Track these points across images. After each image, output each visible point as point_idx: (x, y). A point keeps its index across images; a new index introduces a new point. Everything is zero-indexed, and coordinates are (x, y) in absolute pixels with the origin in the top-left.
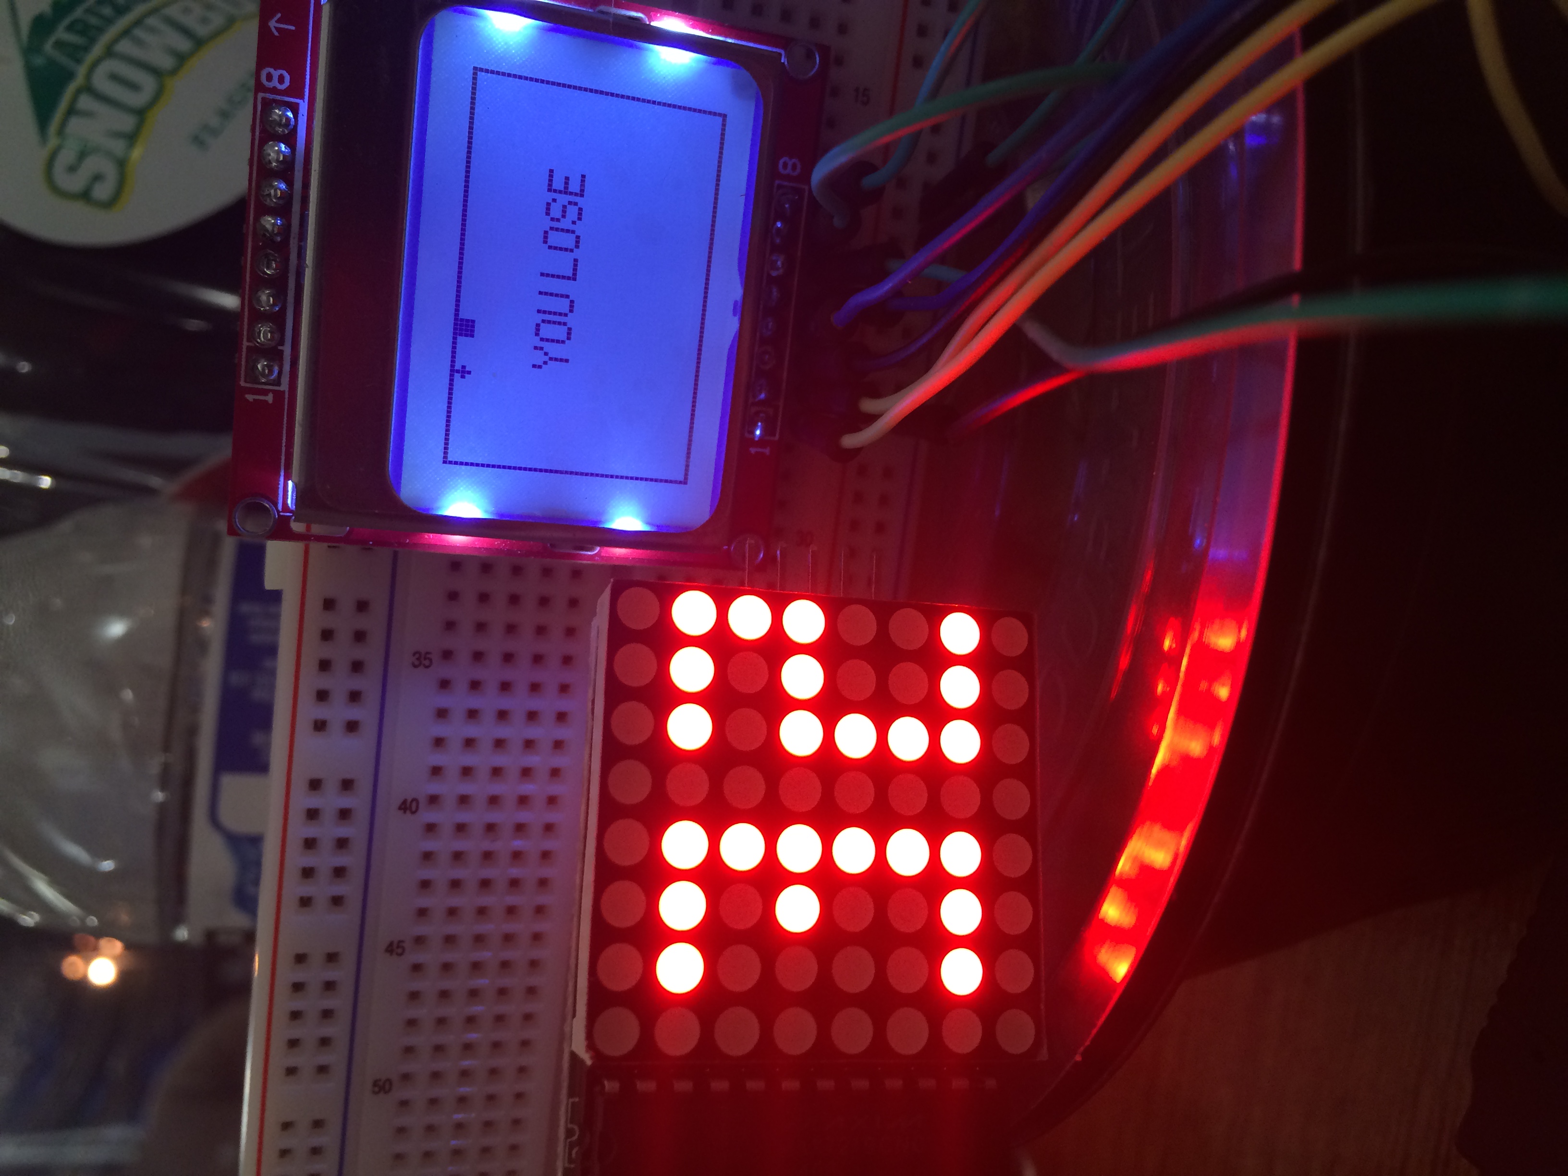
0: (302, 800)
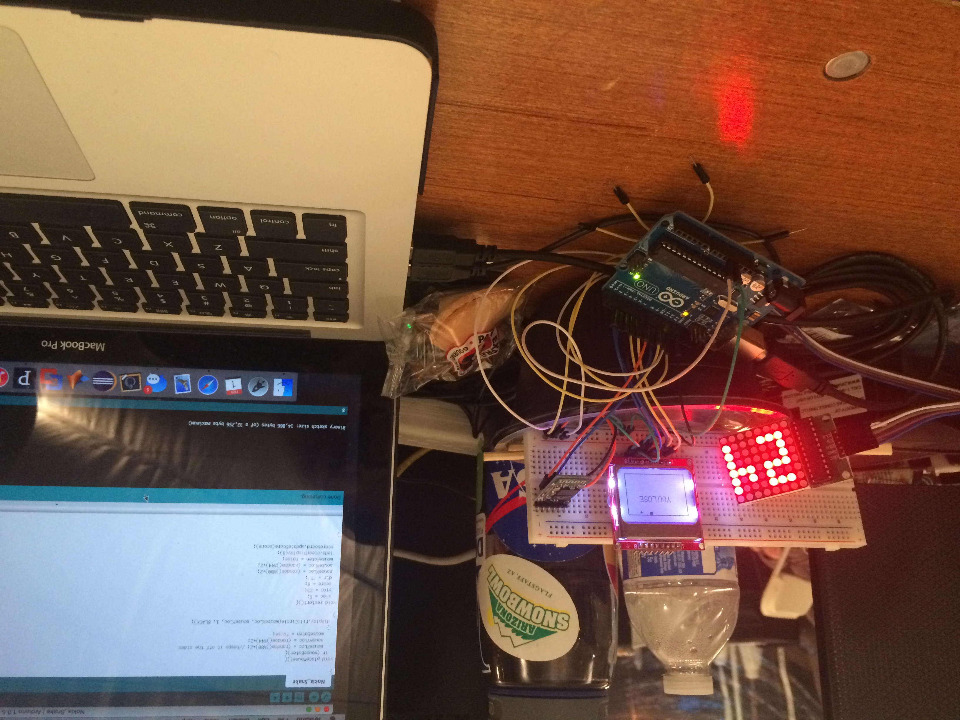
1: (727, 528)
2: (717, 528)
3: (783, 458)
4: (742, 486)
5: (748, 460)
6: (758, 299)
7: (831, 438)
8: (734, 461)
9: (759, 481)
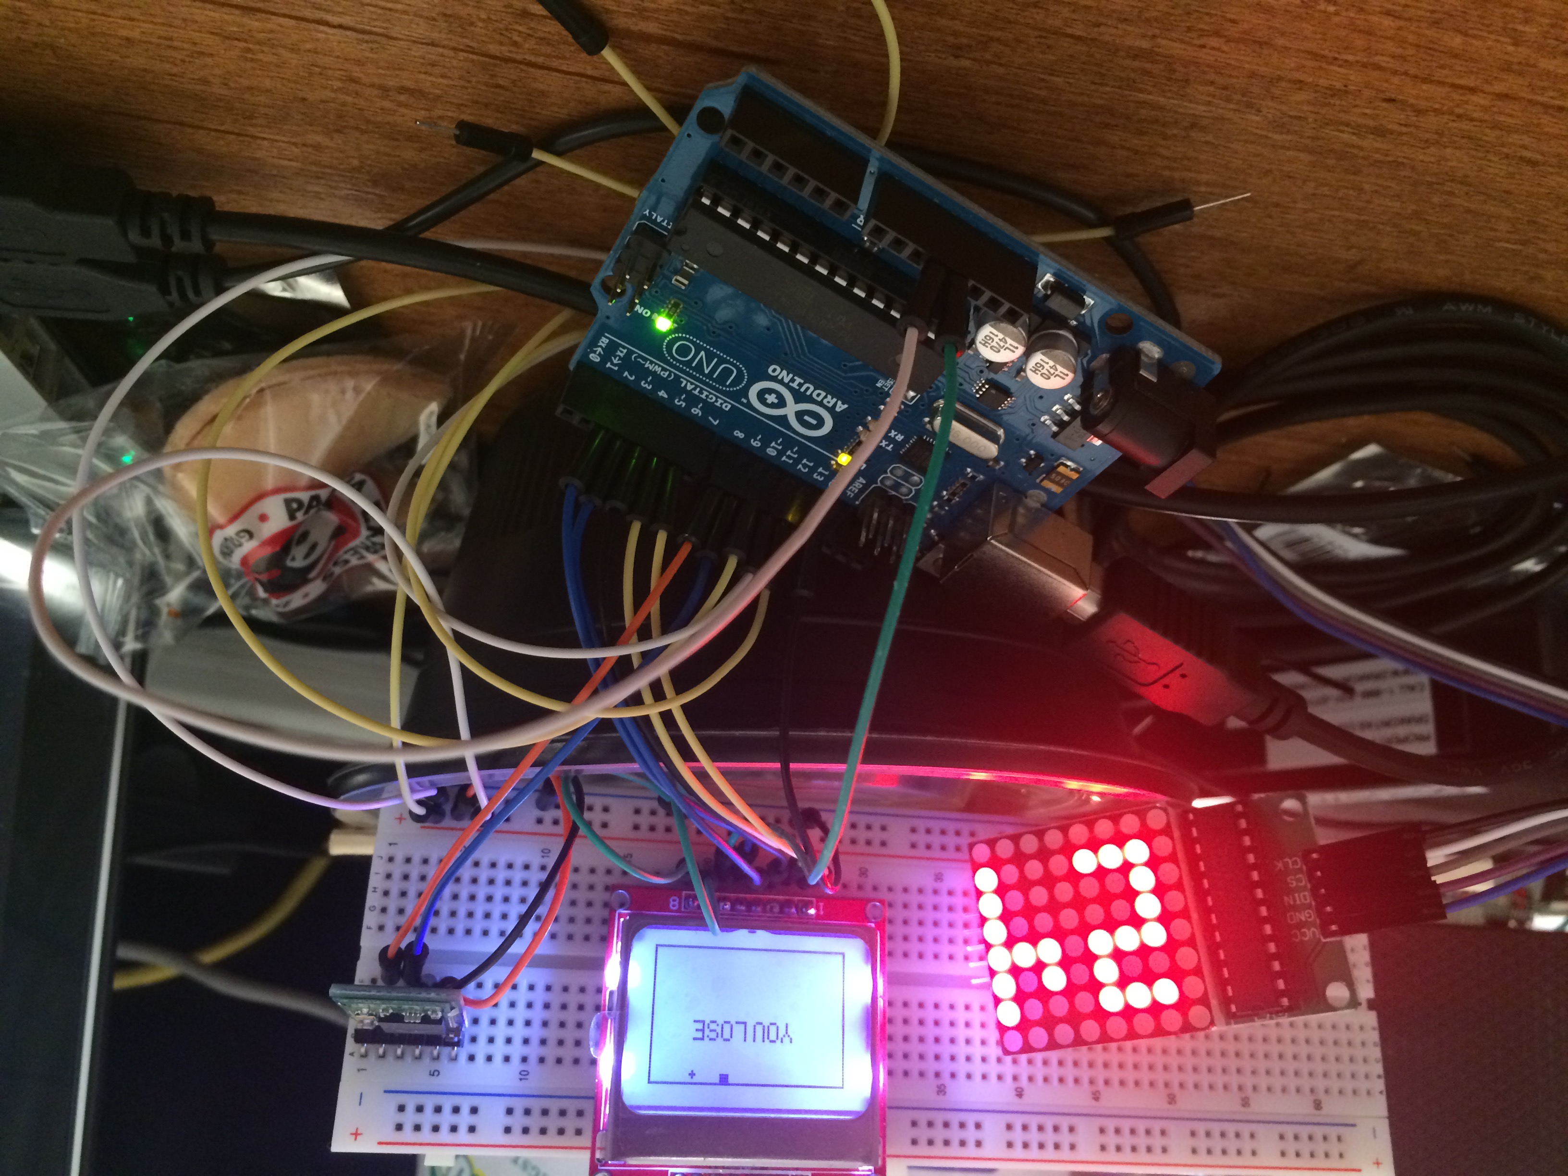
0: (1018, 1152)
1: (971, 1119)
2: (939, 1118)
3: (1145, 928)
4: (1020, 998)
5: (1044, 921)
6: (1066, 418)
7: (1300, 870)
8: (1006, 917)
9: (1070, 991)
